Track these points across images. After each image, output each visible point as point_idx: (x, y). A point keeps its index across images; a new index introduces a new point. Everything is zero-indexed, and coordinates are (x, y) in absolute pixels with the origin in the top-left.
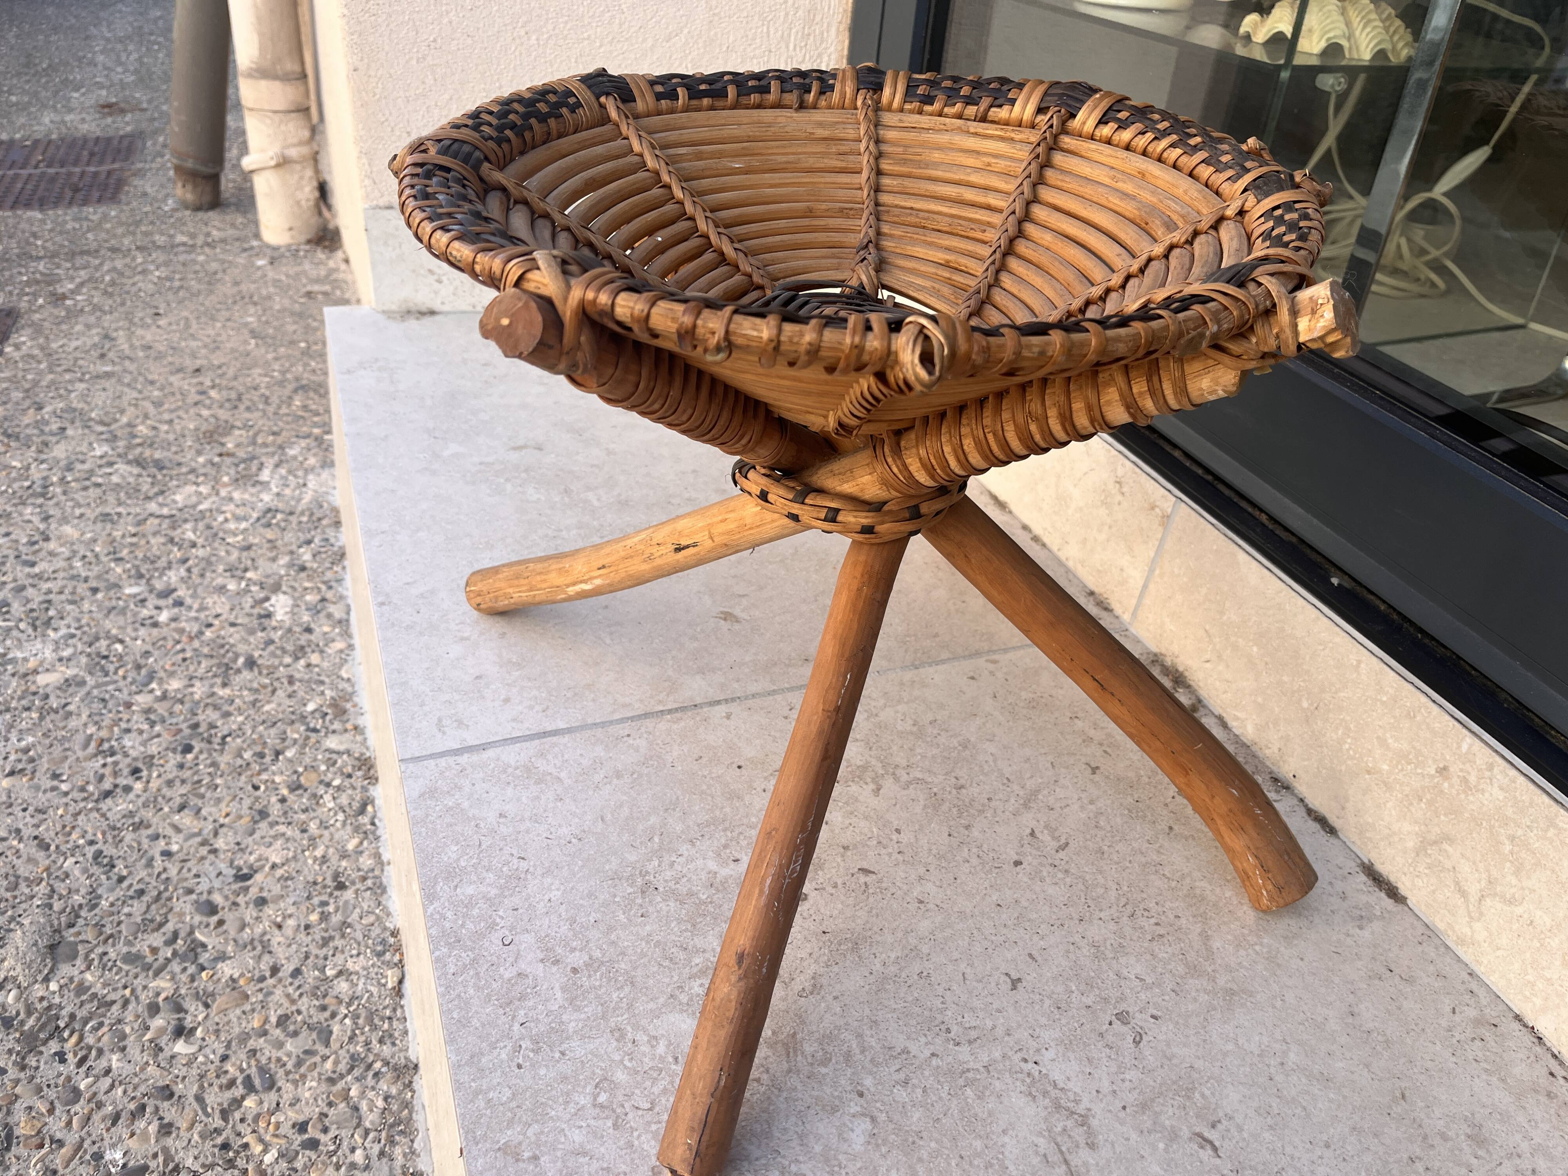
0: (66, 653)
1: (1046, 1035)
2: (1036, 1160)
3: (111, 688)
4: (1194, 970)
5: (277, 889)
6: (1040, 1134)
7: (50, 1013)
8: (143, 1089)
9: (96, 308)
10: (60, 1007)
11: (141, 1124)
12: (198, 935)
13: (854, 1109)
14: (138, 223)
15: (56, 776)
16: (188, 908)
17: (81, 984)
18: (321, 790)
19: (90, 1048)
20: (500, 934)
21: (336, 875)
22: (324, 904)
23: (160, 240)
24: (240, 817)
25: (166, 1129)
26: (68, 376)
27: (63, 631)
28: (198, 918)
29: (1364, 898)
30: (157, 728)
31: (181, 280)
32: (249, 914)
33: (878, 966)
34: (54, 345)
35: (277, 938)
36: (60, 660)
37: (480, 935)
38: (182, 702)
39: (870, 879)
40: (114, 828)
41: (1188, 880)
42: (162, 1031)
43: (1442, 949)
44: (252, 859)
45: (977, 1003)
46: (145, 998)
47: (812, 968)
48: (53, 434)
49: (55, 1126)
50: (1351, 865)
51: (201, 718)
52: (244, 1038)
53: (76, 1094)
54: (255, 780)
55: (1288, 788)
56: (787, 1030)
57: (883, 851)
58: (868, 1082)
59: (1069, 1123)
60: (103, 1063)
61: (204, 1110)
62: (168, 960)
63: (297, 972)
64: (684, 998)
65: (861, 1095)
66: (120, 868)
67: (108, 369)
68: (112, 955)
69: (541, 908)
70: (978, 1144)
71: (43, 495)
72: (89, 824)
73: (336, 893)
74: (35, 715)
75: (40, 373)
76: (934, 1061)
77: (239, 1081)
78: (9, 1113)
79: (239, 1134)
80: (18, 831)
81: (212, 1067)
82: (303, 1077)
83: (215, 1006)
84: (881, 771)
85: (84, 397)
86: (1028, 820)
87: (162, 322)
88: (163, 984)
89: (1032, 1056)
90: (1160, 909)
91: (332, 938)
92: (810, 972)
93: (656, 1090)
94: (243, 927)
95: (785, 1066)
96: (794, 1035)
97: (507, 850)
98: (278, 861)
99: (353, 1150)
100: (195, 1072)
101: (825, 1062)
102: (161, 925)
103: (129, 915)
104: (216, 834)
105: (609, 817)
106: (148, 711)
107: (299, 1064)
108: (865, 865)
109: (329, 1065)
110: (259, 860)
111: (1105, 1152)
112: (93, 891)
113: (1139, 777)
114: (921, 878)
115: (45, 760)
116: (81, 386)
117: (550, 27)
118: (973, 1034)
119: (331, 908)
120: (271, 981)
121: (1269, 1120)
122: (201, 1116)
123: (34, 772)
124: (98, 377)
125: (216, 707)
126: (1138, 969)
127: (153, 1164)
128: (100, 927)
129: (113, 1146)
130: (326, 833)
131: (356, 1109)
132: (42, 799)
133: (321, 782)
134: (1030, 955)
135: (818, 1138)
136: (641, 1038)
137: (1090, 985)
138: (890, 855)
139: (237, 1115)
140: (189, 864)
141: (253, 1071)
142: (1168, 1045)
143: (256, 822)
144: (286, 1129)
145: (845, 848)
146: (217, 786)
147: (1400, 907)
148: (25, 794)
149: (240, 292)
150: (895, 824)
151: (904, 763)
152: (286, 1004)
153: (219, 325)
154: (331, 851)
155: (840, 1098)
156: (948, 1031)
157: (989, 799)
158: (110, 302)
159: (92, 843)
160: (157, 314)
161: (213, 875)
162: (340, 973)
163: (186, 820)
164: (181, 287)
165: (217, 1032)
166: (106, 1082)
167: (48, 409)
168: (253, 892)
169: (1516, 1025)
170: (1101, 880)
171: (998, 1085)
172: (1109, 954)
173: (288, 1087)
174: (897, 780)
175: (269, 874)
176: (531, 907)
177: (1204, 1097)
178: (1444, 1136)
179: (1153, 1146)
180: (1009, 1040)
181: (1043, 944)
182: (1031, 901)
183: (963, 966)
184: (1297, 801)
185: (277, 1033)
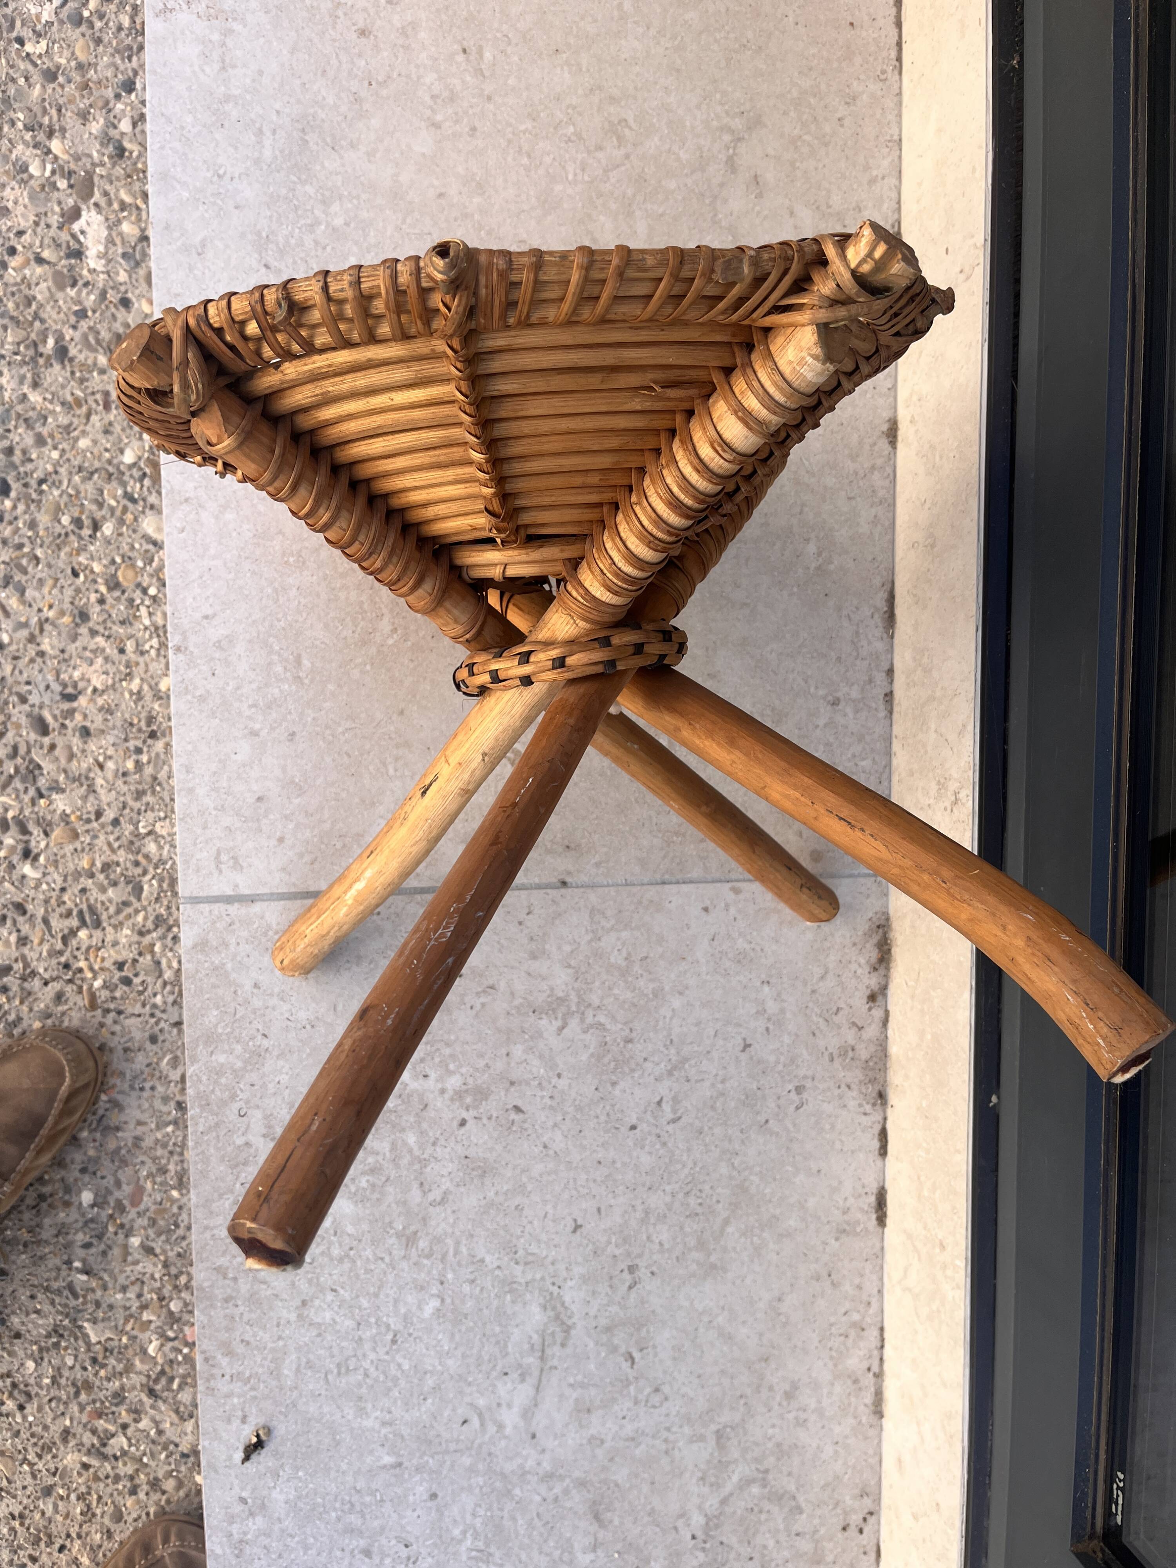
1: (577, 1270)
2: (526, 1347)
4: (701, 1245)
5: (98, 721)
6: (537, 1332)
12: (35, 757)
13: (434, 1291)
16: (24, 720)
18: (137, 596)
21: (150, 720)
22: (139, 751)
24: (62, 613)
25: (23, 941)
28: (33, 736)
29: (859, 1216)
32: (76, 742)
33: (491, 1194)
35: (100, 779)
37: (223, 1103)
39: (518, 1117)
41: (747, 1173)
42: (13, 849)
43: (877, 1269)
44: (76, 675)
45: (544, 1237)
47: (446, 1184)
50: (873, 1188)
51: (14, 437)
52: (77, 874)
54: (75, 563)
55: (884, 1105)
56: (413, 1228)
57: (540, 1093)
58: (450, 1276)
59: (558, 1329)
61: (50, 931)
62: (11, 777)
63: (116, 822)
65: (442, 1283)
70: (497, 1329)
73: (150, 741)
76: (497, 1272)
77: (75, 913)
79: (75, 957)
81: (54, 894)
82: (121, 924)
83: (53, 836)
84: (574, 1008)
86: (664, 1089)
88: (10, 801)
89: (559, 1282)
91: (144, 792)
92: (444, 1188)
94: (71, 756)
95: (403, 1253)
96: (415, 1233)
97: (256, 1025)
98: (99, 686)
99: (155, 995)
100: (41, 895)
101: (428, 1256)
104: (42, 630)
105: (340, 1010)
107: (118, 911)
108: (519, 1103)
109: (140, 918)
110: (82, 679)
111: (569, 1350)
113: (777, 1062)
114: (556, 1125)
118: (530, 1258)
119: (144, 758)
120: (96, 825)
121: (676, 1354)
122: (47, 937)
125: (28, 424)
126: (665, 1236)
127: (15, 966)
130: (141, 660)
131: (158, 963)
133: (138, 585)
134: (599, 1210)
135: (406, 1303)
137: (625, 1240)
138: (542, 1097)
139: (74, 943)
140: (20, 665)
141: (84, 907)
142: (649, 1293)
143: (77, 625)
144: (108, 964)
145: (512, 1083)
146: (37, 560)
147: (878, 1230)
150: (561, 1067)
151: (597, 1002)
152: (108, 853)
154: (146, 687)
155: (428, 1282)
156: (516, 1253)
157: (645, 1059)
161: (42, 687)
162: (150, 833)
163: (12, 601)
165: (56, 864)
168: (78, 719)
169: (876, 1333)
170: (685, 1158)
171: (528, 1296)
172: (652, 1221)
173: (109, 929)
174: (582, 1020)
175: (92, 700)
176: (264, 1086)
177: (648, 1332)
178: (771, 1388)
179: (599, 1353)
180: (551, 1269)
181: (612, 1202)
182: (624, 1164)
183: (549, 1208)
184: (880, 1118)
185: (101, 877)
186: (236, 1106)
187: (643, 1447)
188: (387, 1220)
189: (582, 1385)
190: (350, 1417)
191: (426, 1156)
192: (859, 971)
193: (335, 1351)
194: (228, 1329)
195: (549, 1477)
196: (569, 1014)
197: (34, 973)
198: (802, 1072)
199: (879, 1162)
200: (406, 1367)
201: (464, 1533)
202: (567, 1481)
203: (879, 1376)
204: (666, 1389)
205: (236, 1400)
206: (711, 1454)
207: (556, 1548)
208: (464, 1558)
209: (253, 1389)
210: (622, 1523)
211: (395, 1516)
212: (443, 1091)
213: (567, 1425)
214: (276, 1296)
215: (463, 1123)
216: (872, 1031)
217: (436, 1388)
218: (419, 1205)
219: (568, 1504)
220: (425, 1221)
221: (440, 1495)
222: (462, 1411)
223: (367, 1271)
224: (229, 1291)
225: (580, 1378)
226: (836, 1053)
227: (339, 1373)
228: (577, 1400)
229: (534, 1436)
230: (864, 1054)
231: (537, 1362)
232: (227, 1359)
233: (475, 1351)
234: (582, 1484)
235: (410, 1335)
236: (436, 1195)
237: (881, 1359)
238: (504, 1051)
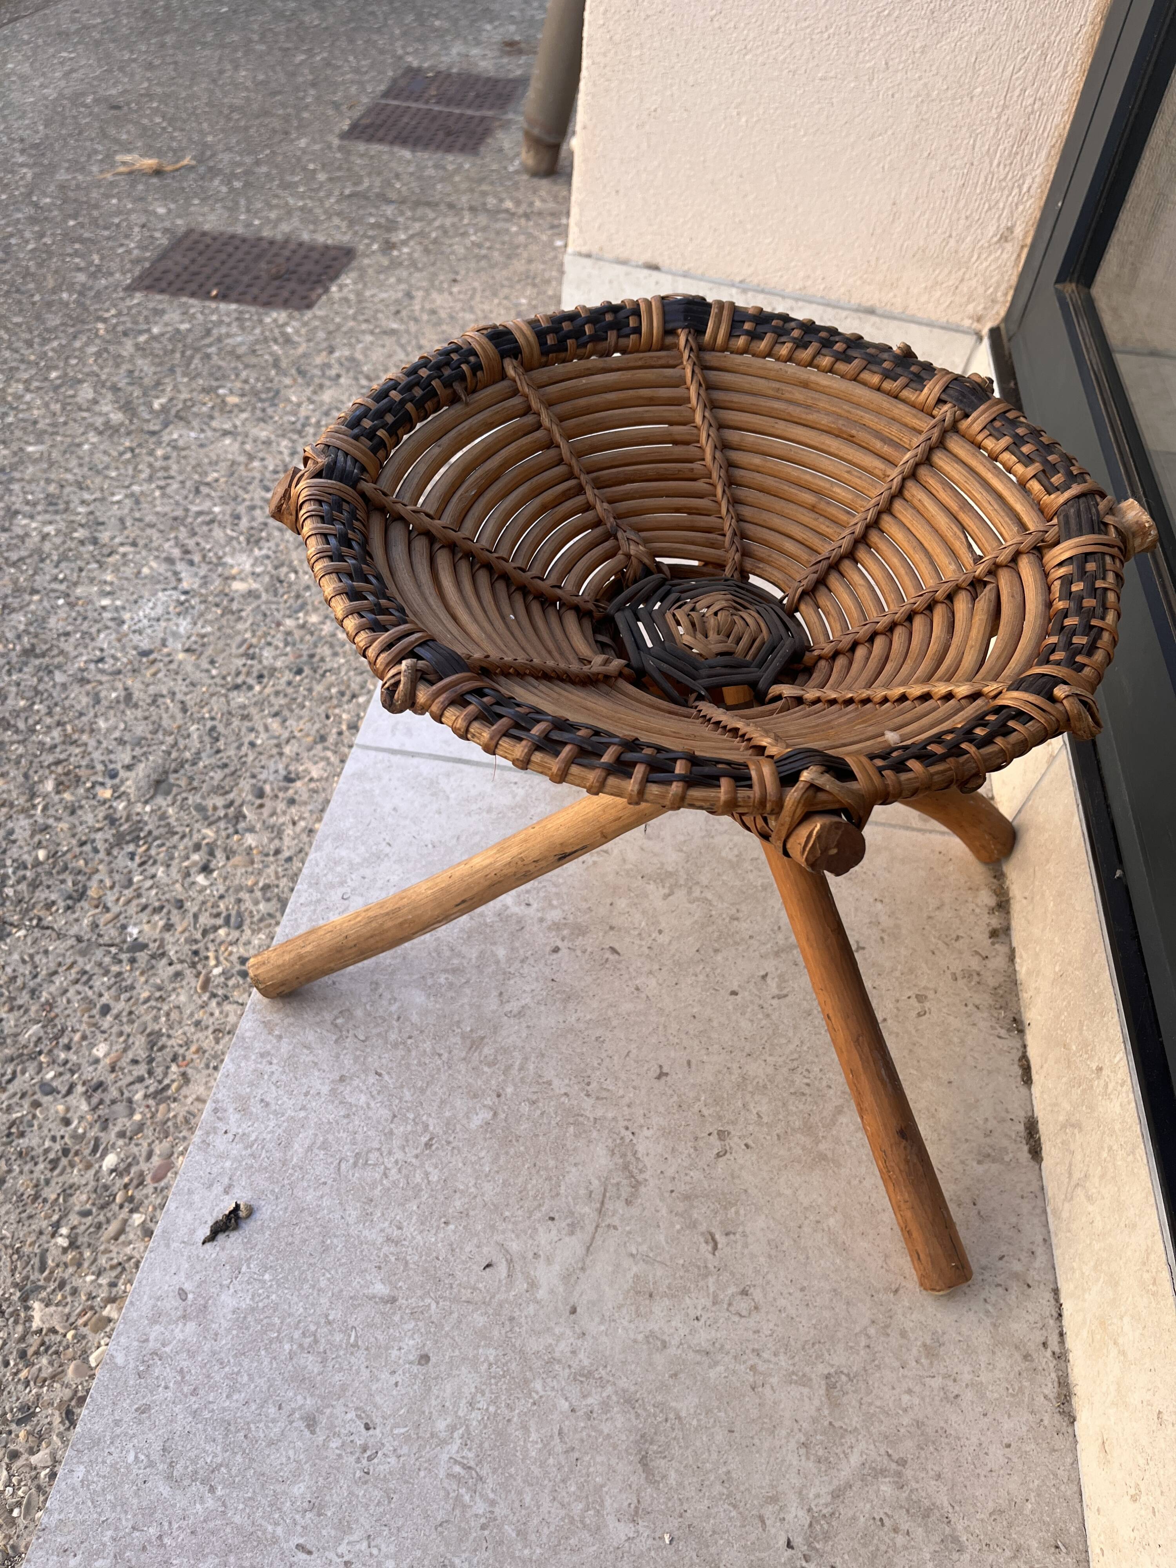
0: (258, 570)
1: (656, 1120)
2: (582, 1192)
3: (274, 607)
4: (808, 1129)
5: (305, 796)
6: (599, 1178)
7: (139, 825)
8: (167, 896)
9: (413, 264)
10: (146, 824)
11: (156, 918)
12: (245, 810)
13: (488, 1102)
14: (481, 181)
15: (212, 662)
16: (247, 788)
17: (165, 813)
19: (150, 857)
20: (343, 890)
23: (491, 201)
24: (308, 735)
25: (168, 927)
26: (364, 326)
27: (264, 552)
28: (250, 797)
29: (1005, 1143)
30: (288, 649)
31: (489, 248)
32: (281, 806)
33: (572, 1020)
34: (368, 293)
35: (289, 831)
36: (253, 574)
37: (332, 886)
38: (312, 634)
39: (613, 957)
40: (230, 713)
42: (195, 864)
43: (1038, 1211)
44: (301, 768)
45: (623, 1076)
46: (196, 837)
47: (527, 1000)
48: (330, 379)
49: (110, 898)
50: (1021, 1115)
51: (319, 650)
52: (239, 888)
53: (130, 882)
54: (330, 712)
55: (1021, 1031)
56: (481, 1033)
57: (638, 942)
58: (509, 1090)
59: (625, 1182)
60: (153, 870)
61: (195, 923)
62: (220, 818)
63: (289, 859)
64: (430, 982)
65: (499, 1096)
66: (221, 744)
67: (395, 326)
68: (190, 802)
69: (379, 884)
70: (552, 1163)
71: (299, 433)
72: (217, 704)
74: (219, 612)
75: (346, 318)
76: (564, 1099)
77: (223, 915)
78: (89, 879)
79: (207, 949)
80: (174, 694)
81: (212, 900)
82: (260, 930)
83: (232, 861)
84: (682, 882)
85: (366, 351)
86: (770, 966)
87: (455, 290)
88: (210, 833)
89: (634, 1128)
90: (820, 1075)
92: (523, 1002)
93: (374, 1031)
94: (273, 813)
95: (463, 1054)
96: (483, 1038)
97: (383, 835)
98: (316, 777)
100: (201, 898)
101: (491, 1065)
102: (227, 793)
103: (212, 778)
104: (288, 742)
105: (463, 839)
106: (289, 633)
107: (261, 920)
108: (617, 946)
110: (305, 771)
111: (635, 1211)
112: (198, 753)
113: (893, 970)
114: (651, 972)
115: (212, 647)
116: (369, 338)
117: (761, 111)
118: (604, 1094)
120: (271, 859)
121: (773, 1252)
122: (191, 928)
123: (201, 654)
124: (385, 333)
125: (332, 646)
126: (764, 1109)
127: (151, 945)
128: (191, 779)
129: (135, 925)
132: (198, 676)
134: (689, 1063)
135: (453, 1107)
136: (387, 995)
137: (717, 1102)
138: (641, 946)
139: (212, 936)
140: (262, 757)
141: (233, 913)
142: (742, 1168)
143: (316, 743)
144: (234, 958)
145: (612, 928)
146: (304, 707)
147: (1032, 1163)
148: (189, 668)
149: (528, 271)
150: (663, 925)
151: (705, 882)
152: (273, 878)
153: (496, 301)
155: (484, 1091)
156: (588, 1084)
157: (751, 937)
158: (425, 259)
159: (213, 719)
160: (455, 281)
161: (272, 770)
163: (274, 724)
164: (485, 257)
165: (225, 878)
166: (149, 883)
167: (337, 354)
168: (291, 792)
169: (1049, 1296)
170: (790, 1034)
171: (595, 1134)
172: (750, 1088)
173: (248, 932)
174: (690, 892)
175: (307, 784)
176: (374, 880)
177: (737, 1213)
178: (903, 1334)
179: (672, 1225)
180: (626, 1110)
181: (705, 1058)
182: (722, 1025)
183: (633, 1046)
184: (1019, 1045)
185: (259, 894)
186: (340, 891)
187: (720, 1368)
188: (456, 1018)
189: (646, 1260)
190: (351, 1220)
191: (512, 970)
192: (978, 911)
193: (359, 1137)
194: (251, 1084)
195: (583, 1376)
196: (676, 885)
197: (163, 954)
198: (923, 983)
199: (1024, 1090)
200: (434, 1178)
201: (452, 1428)
202: (609, 1389)
203: (1061, 1357)
204: (757, 1294)
205: (228, 1164)
206: (819, 1410)
207: (578, 1499)
208: (442, 1474)
209: (253, 1155)
210: (680, 1484)
211: (365, 1374)
212: (541, 920)
213: (620, 1307)
214: (316, 1064)
215: (556, 950)
216: (998, 962)
217: (464, 1214)
218: (494, 1012)
219: (606, 1428)
220: (496, 1029)
221: (433, 1359)
222: (489, 1252)
223: (419, 1064)
224: (269, 1047)
225: (644, 1248)
226: (959, 975)
227: (355, 1164)
228: (636, 1276)
229: (573, 1311)
230: (992, 982)
231: (594, 1215)
232: (238, 1116)
233: (520, 1180)
234: (629, 1401)
235: (449, 1143)
236: (514, 1006)
237: (1061, 1334)
238: (609, 901)
